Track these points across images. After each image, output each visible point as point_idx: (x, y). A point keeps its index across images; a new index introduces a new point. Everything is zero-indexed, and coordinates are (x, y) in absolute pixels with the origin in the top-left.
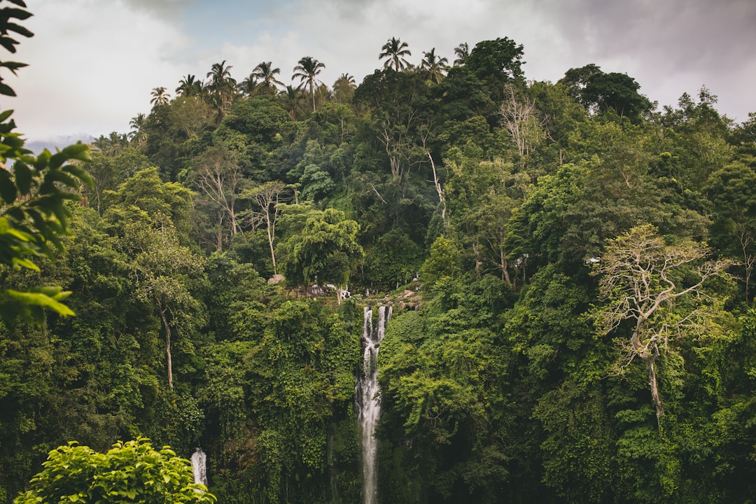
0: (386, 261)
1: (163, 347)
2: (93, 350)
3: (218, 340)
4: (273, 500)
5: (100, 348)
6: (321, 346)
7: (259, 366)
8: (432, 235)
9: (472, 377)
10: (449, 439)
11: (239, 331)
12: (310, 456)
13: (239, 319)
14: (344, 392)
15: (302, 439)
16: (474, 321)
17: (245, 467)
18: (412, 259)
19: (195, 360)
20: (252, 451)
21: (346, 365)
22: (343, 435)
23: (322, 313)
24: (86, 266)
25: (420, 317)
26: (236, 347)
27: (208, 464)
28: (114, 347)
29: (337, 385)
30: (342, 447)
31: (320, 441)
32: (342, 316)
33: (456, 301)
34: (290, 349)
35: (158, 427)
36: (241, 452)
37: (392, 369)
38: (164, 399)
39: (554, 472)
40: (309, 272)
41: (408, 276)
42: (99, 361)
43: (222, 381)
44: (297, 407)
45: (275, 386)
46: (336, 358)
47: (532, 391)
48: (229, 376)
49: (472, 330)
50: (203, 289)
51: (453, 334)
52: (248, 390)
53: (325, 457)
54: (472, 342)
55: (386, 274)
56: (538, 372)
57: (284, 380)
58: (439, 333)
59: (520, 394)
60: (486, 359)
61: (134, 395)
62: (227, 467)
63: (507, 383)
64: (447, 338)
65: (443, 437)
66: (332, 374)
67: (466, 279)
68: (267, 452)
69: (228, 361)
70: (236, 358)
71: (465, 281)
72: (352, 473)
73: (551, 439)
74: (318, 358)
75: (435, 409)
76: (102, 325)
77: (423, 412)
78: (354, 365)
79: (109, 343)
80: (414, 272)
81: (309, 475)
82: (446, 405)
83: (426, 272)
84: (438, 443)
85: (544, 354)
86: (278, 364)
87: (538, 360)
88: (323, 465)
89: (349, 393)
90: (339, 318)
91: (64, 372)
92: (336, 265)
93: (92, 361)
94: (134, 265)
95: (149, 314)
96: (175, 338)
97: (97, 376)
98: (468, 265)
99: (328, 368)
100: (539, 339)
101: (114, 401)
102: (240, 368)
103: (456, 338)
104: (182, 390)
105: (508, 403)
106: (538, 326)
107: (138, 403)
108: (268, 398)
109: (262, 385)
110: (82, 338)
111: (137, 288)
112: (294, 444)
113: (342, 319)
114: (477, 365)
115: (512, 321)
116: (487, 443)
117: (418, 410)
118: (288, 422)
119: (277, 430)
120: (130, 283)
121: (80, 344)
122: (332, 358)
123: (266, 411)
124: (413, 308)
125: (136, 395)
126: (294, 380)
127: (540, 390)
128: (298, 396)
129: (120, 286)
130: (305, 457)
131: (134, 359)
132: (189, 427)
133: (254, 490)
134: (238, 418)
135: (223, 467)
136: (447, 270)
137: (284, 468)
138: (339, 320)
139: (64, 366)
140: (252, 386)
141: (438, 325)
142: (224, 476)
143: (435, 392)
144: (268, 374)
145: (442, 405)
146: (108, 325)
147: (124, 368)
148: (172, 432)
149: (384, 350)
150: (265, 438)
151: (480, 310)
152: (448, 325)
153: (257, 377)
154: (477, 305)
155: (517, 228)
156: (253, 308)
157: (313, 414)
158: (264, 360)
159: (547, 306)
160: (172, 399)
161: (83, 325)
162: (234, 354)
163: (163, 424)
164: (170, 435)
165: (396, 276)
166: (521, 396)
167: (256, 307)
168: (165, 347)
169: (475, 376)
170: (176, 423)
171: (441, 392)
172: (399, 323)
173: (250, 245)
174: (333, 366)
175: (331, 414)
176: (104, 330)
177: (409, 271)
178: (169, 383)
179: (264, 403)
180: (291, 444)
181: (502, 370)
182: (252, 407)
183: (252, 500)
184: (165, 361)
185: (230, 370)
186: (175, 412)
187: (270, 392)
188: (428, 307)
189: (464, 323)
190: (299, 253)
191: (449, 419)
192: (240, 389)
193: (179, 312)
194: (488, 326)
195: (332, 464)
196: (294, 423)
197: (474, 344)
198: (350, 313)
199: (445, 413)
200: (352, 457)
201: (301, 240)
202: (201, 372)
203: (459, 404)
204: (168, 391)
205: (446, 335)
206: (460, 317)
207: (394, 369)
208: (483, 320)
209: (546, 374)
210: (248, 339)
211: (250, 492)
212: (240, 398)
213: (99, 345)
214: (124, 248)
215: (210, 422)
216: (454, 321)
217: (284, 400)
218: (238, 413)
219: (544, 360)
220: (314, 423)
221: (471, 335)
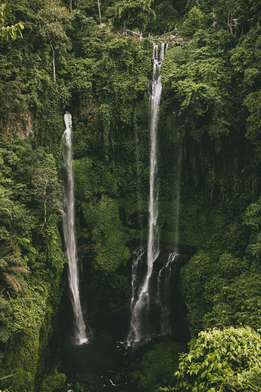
0: (159, 19)
1: (51, 60)
2: (18, 61)
3: (77, 57)
4: (106, 138)
5: (21, 60)
6: (132, 62)
7: (100, 72)
8: (189, 6)
9: (215, 83)
10: (203, 113)
11: (88, 53)
12: (124, 118)
13: (88, 47)
14: (143, 86)
15: (121, 109)
16: (214, 53)
17: (91, 122)
18: (173, 18)
19: (66, 67)
20: (95, 114)
21: (144, 73)
22: (141, 108)
23: (132, 45)
24: (13, 16)
25: (183, 50)
26: (87, 61)
27: (73, 119)
28: (28, 59)
29: (140, 83)
30: (140, 114)
31: (130, 111)
32: (143, 47)
33: (205, 42)
34: (116, 63)
35: (49, 101)
36: (90, 114)
37: (173, 76)
38: (52, 87)
39: (252, 132)
40: (126, 23)
41: (170, 27)
42: (21, 67)
43: (81, 79)
44: (119, 93)
45: (108, 82)
46: (139, 69)
47: (243, 91)
48: (84, 76)
49: (213, 58)
50: (69, 30)
51: (204, 60)
52: (94, 83)
53: (132, 119)
54: (213, 64)
55: (159, 25)
56: (249, 82)
57: (113, 79)
58: (196, 59)
59: (236, 92)
60: (221, 74)
61: (38, 84)
62: (83, 122)
63: (230, 87)
64: (200, 62)
65: (200, 113)
66: (137, 77)
67: (210, 31)
68: (104, 115)
69: (83, 68)
70: (87, 67)
71: (209, 32)
72: (144, 127)
73: (252, 116)
74: (130, 69)
75: (197, 98)
76: (22, 48)
77: (191, 99)
78: (148, 73)
79: (26, 58)
80: (174, 25)
81: (123, 127)
82: (203, 96)
83: (185, 26)
84: (198, 116)
85: (254, 73)
86: (110, 71)
87: (250, 76)
88: (130, 122)
89: (145, 87)
90: (142, 48)
91: (4, 72)
92: (141, 20)
93: (18, 67)
94: (38, 16)
95: (44, 43)
96: (57, 55)
97: (20, 74)
98: (209, 23)
99: (135, 74)
100: (250, 65)
101: (28, 88)
102: (90, 72)
103: (205, 62)
104: (60, 83)
105: (230, 96)
106: (250, 58)
107: (40, 89)
108: (105, 88)
109: (101, 82)
110: (13, 54)
111: (40, 29)
112: (117, 111)
113: (142, 49)
114: (216, 76)
115: (236, 54)
116: (219, 116)
117: (189, 99)
118: (114, 100)
119: (108, 104)
120: (36, 26)
121: (11, 57)
122: (137, 69)
123: (103, 94)
124: (179, 45)
125: (39, 85)
126: (118, 79)
127: (247, 91)
128: (120, 88)
129: (31, 28)
130: (122, 118)
131: (38, 66)
132: (64, 101)
133: (95, 133)
134: (89, 98)
135: (80, 121)
136: (197, 26)
137: (111, 123)
138: (141, 49)
139: (4, 69)
140: (96, 82)
141: (196, 55)
142: (81, 126)
143: (198, 89)
144: (105, 76)
145: (201, 96)
146: (26, 48)
147: (34, 71)
148: (56, 103)
149: (164, 66)
150: (103, 108)
151: (217, 48)
152: (201, 55)
153: (99, 77)
154: (216, 45)
155: (242, 5)
156: (95, 41)
157: (128, 97)
158: (103, 69)
159: (257, 48)
160: (56, 87)
161: (12, 48)
162: (86, 65)
163: (51, 99)
164: (55, 105)
165: (164, 27)
166: (237, 94)
167: (96, 41)
168: (52, 60)
169: (216, 82)
170: (58, 99)
171: (201, 90)
172: (172, 52)
173: (89, 7)
174: (138, 73)
175: (136, 97)
176: (23, 51)
177: (171, 24)
178: (54, 79)
179: (102, 90)
180: (116, 112)
181: (228, 80)
182: (96, 92)
183: (94, 138)
184: (52, 67)
185: (85, 73)
186: (57, 94)
187: (105, 85)
188: (189, 45)
189: (209, 54)
190: (122, 13)
191: (204, 104)
192: (90, 83)
193: (59, 42)
194: (221, 56)
195: (135, 122)
196: (117, 101)
197: (215, 66)
198: (146, 46)
199: (202, 100)
200: (145, 119)
201: (122, 6)
202: (69, 73)
203: (210, 97)
204: (53, 83)
205: (200, 60)
206: (207, 51)
207: (174, 77)
208: (219, 53)
209: (253, 83)
210: (92, 57)
211: (93, 134)
212: (90, 88)
213: (21, 58)
214: (31, 7)
215: (74, 99)
216: (204, 53)
217: (113, 89)
218: (89, 95)
219: (253, 76)
220: (128, 101)
221: (213, 61)
